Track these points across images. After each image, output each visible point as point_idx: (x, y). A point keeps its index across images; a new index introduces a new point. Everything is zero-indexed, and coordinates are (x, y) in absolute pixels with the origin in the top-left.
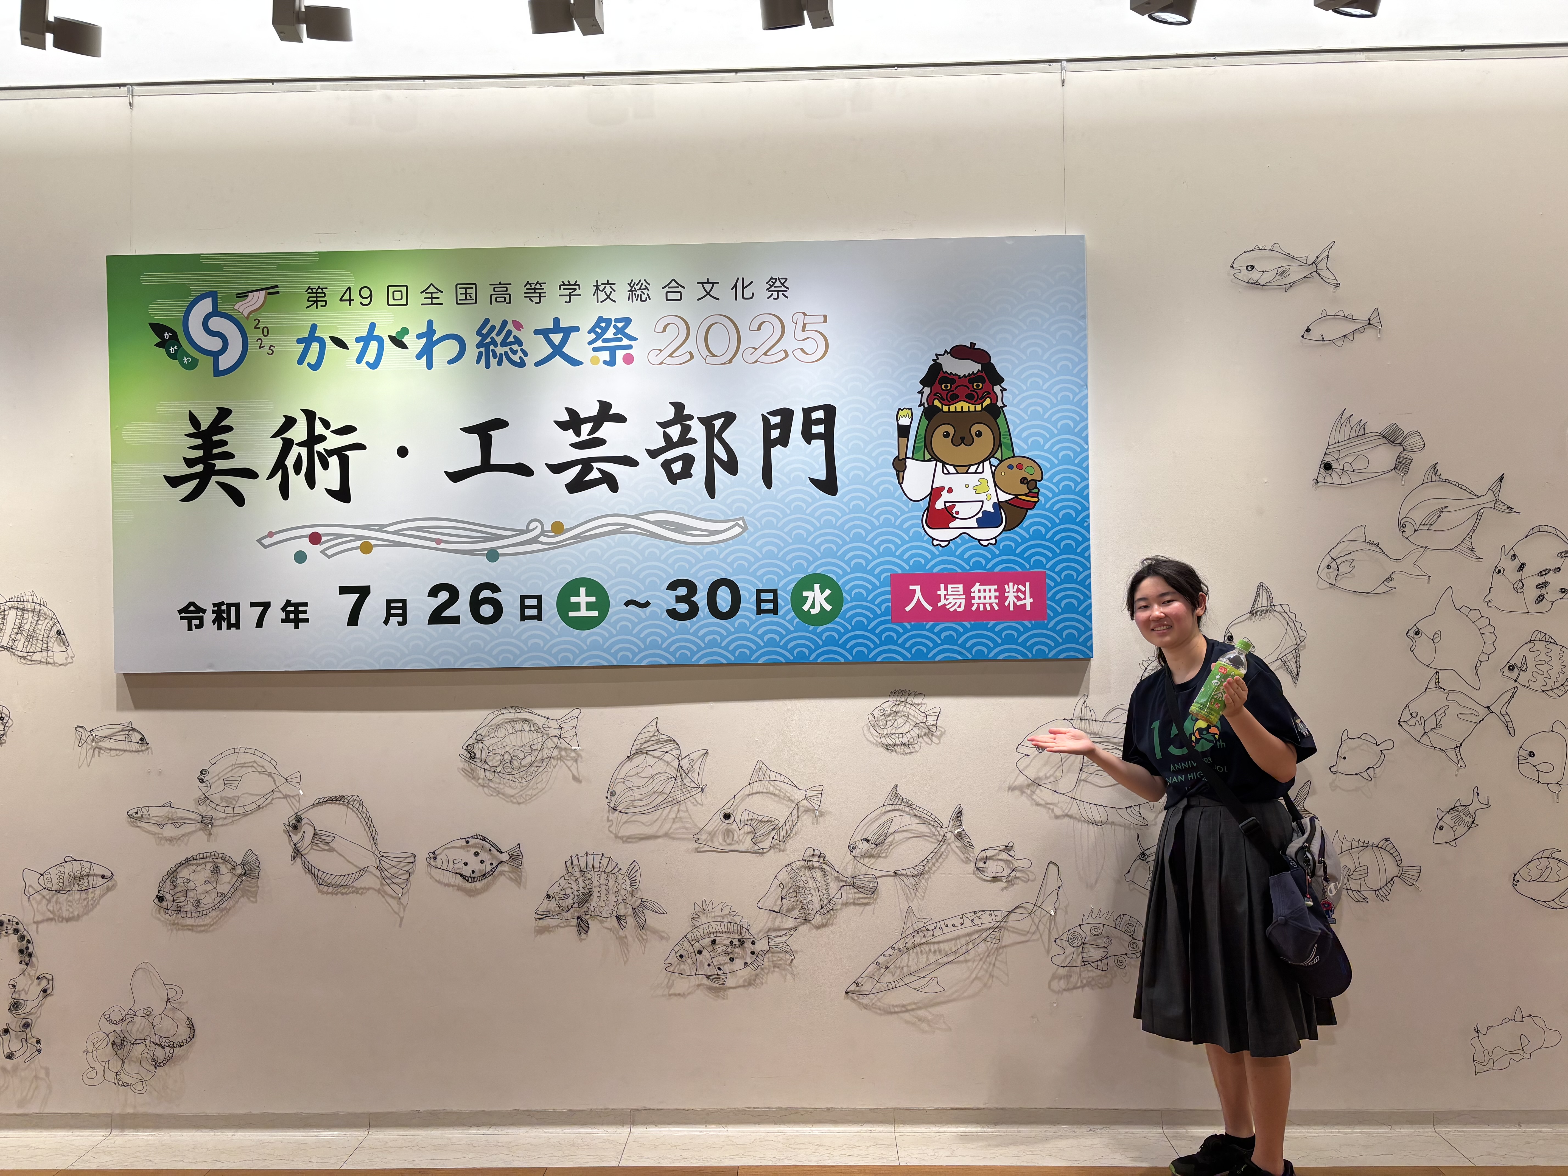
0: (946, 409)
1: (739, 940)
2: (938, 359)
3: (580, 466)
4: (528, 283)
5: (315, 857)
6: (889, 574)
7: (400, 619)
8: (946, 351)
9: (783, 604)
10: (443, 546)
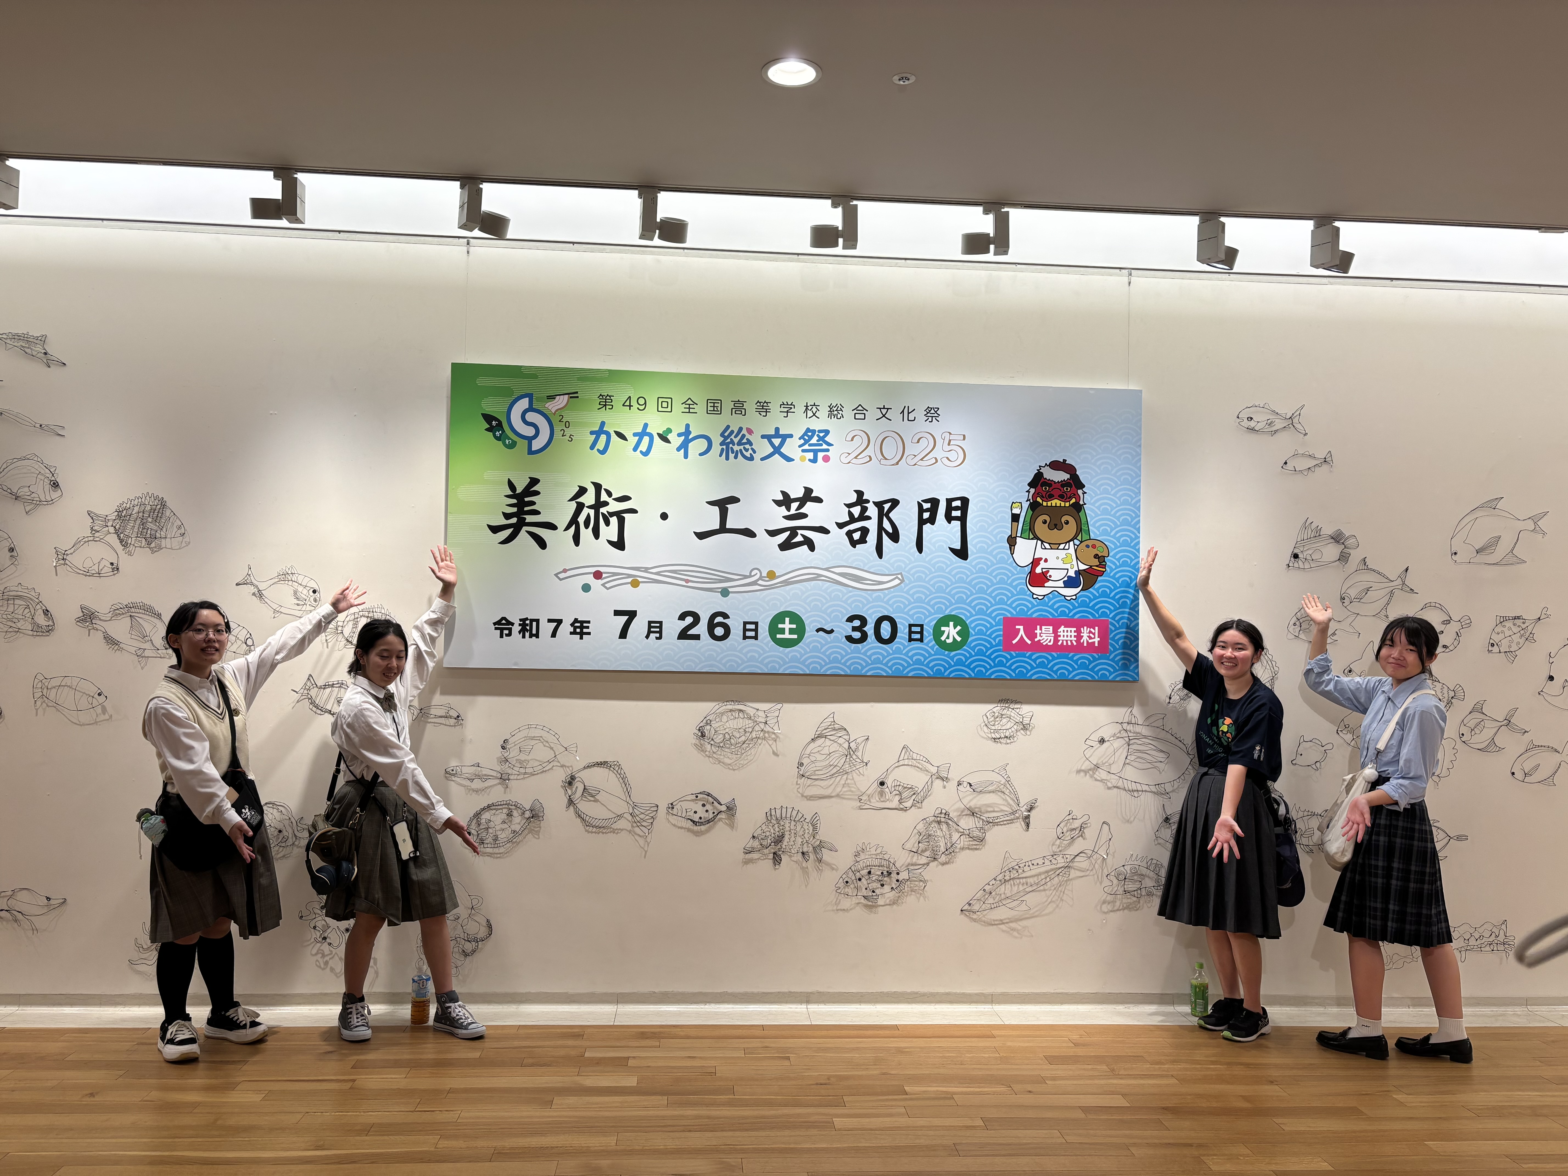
0: (1045, 504)
1: (888, 872)
2: (1041, 469)
3: (789, 532)
4: (758, 402)
5: (585, 806)
6: (1002, 617)
7: (658, 635)
8: (1046, 464)
9: (927, 635)
10: (690, 584)
